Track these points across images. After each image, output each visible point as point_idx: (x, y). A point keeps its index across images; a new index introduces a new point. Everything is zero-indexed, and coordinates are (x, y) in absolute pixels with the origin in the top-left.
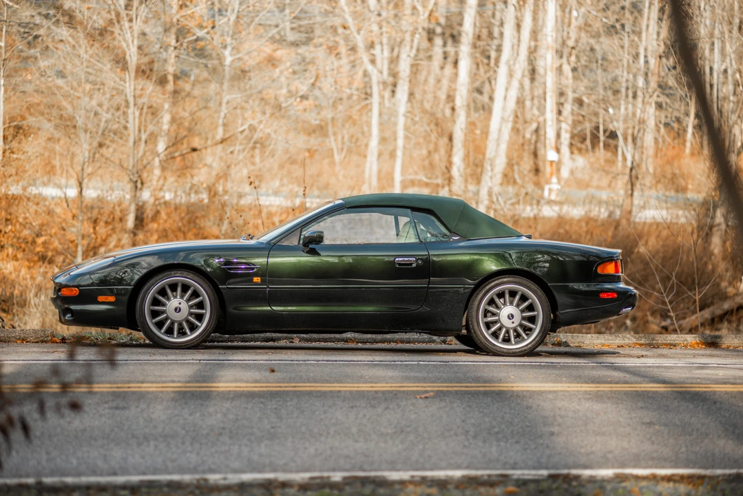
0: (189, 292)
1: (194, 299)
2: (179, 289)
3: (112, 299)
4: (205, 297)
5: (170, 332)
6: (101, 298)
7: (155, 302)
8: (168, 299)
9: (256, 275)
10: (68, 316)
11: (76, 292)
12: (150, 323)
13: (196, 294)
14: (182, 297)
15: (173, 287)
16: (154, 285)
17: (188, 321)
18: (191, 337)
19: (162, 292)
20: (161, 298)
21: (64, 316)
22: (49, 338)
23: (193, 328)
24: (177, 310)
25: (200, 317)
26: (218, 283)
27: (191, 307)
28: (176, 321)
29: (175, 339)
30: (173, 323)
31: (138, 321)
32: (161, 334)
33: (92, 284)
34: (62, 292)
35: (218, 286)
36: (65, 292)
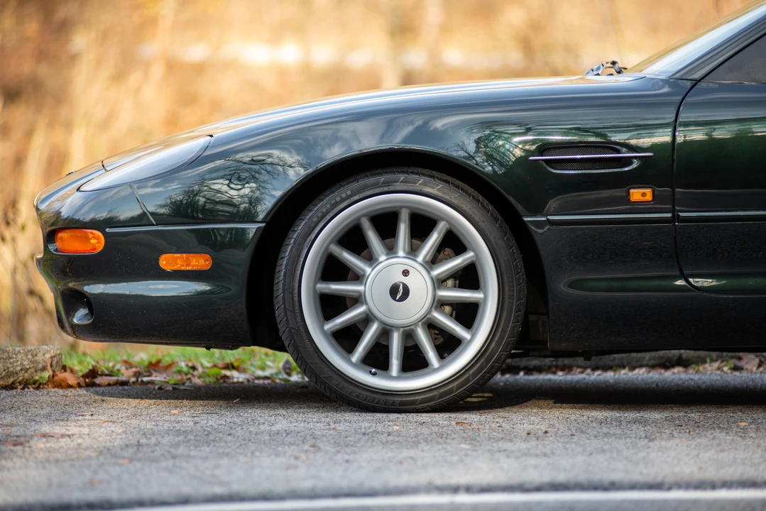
0: (434, 238)
1: (449, 258)
2: (403, 230)
3: (200, 262)
4: (480, 251)
5: (377, 359)
6: (168, 262)
7: (333, 269)
8: (371, 259)
9: (638, 179)
10: (80, 317)
11: (96, 241)
12: (319, 333)
13: (453, 244)
14: (413, 251)
15: (386, 223)
16: (326, 218)
17: (431, 326)
18: (440, 372)
19: (353, 239)
20: (348, 257)
21: (70, 311)
22: (46, 374)
23: (448, 345)
24: (399, 293)
25: (467, 314)
26: (519, 207)
27: (440, 282)
28: (398, 327)
29: (395, 382)
30: (385, 332)
31: (281, 327)
32: (350, 367)
33: (141, 219)
34: (58, 245)
35: (519, 217)
36: (69, 243)
